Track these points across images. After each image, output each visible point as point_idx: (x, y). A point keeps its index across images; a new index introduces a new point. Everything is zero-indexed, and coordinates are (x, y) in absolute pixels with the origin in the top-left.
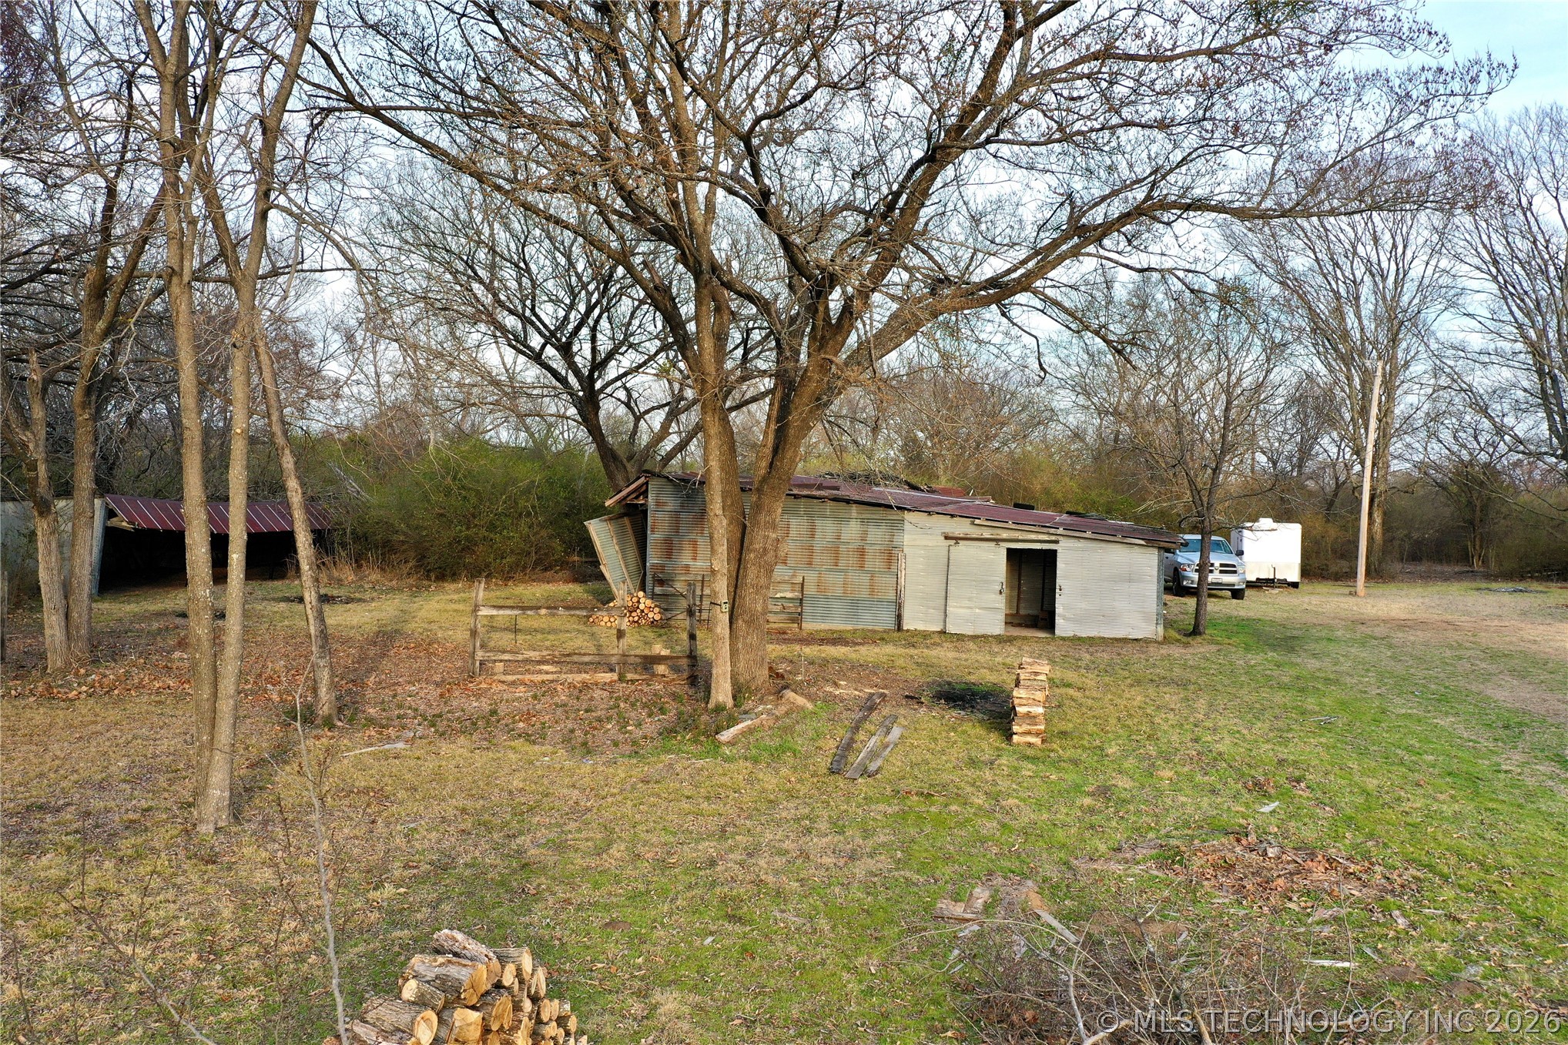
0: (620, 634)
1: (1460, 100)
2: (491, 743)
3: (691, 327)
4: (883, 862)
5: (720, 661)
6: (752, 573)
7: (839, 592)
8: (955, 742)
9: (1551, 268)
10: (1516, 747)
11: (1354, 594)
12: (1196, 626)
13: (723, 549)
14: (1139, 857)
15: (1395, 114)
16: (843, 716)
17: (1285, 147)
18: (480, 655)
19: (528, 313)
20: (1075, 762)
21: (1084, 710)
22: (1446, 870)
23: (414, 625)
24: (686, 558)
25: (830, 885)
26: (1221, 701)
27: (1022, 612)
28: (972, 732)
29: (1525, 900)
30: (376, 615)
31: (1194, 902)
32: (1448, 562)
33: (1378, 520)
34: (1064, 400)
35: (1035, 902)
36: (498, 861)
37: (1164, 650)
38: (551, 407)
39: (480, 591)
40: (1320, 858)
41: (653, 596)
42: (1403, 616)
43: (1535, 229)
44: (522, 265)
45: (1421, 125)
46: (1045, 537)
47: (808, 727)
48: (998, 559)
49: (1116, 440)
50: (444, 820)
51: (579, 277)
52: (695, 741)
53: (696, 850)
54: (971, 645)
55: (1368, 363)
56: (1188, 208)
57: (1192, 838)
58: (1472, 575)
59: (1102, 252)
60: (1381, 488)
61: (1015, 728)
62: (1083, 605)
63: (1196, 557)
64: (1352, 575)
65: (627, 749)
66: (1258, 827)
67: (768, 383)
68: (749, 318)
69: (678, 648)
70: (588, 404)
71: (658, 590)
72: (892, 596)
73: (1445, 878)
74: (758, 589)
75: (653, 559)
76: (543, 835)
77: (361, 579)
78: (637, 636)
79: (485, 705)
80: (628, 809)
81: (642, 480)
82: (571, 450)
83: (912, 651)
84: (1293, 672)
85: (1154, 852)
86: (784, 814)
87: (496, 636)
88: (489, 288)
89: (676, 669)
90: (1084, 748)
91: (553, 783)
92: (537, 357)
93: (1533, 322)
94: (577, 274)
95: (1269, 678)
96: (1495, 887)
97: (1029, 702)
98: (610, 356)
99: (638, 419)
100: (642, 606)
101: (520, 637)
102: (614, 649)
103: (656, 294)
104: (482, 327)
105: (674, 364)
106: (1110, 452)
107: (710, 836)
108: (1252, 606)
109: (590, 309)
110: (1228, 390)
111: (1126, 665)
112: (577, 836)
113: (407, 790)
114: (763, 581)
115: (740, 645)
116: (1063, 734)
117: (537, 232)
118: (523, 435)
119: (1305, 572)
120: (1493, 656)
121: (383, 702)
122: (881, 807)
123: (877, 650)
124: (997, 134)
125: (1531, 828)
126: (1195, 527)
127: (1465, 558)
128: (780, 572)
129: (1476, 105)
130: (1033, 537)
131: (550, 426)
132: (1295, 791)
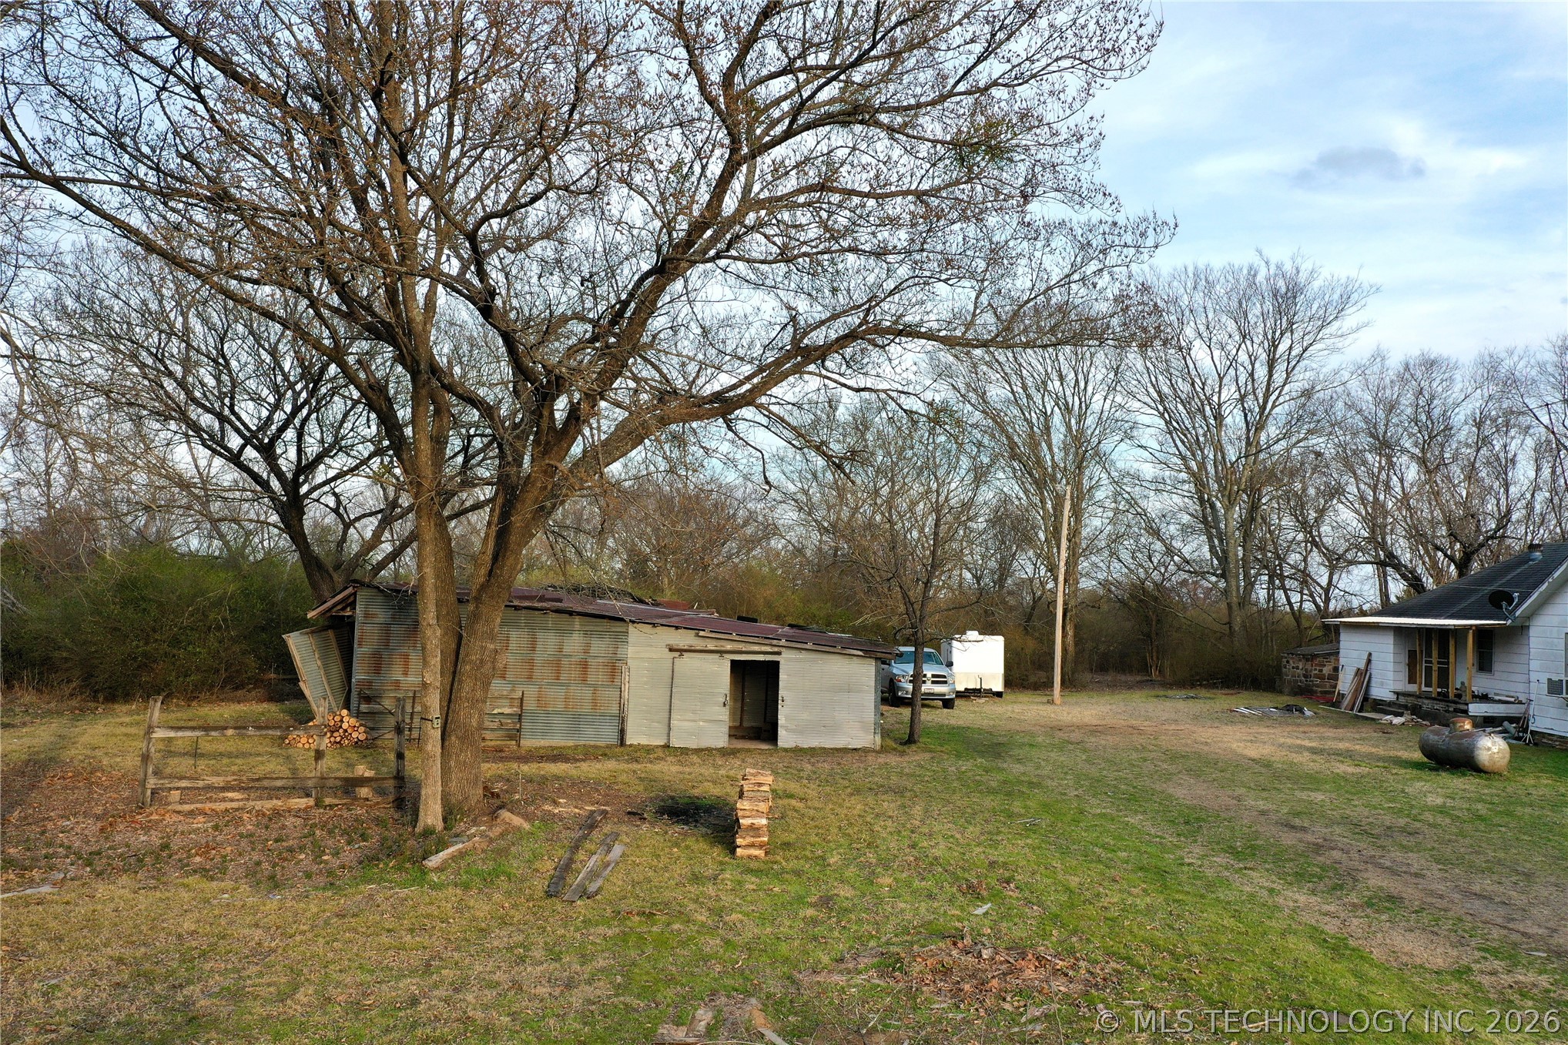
0: (319, 755)
1: (1132, 251)
2: (159, 880)
3: (408, 431)
4: (602, 989)
5: (430, 781)
6: (466, 688)
7: (560, 706)
8: (679, 858)
9: (1207, 408)
10: (1195, 841)
11: (1051, 702)
12: (911, 734)
13: (436, 661)
14: (861, 966)
15: (1079, 259)
16: (562, 836)
17: (986, 283)
18: (152, 782)
19: (227, 412)
20: (798, 873)
21: (807, 820)
22: (1142, 961)
23: (73, 752)
24: (396, 674)
25: (544, 1017)
26: (935, 808)
27: (746, 724)
28: (695, 847)
29: (1211, 986)
30: (27, 741)
31: (915, 1008)
32: (1131, 672)
33: (1070, 633)
34: (787, 515)
35: (759, 1020)
36: (160, 1016)
37: (882, 759)
38: (251, 511)
39: (156, 711)
40: (1030, 956)
41: (358, 715)
42: (1095, 722)
43: (1193, 372)
44: (221, 361)
45: (1101, 270)
46: (768, 649)
47: (525, 849)
48: (720, 672)
49: (835, 555)
50: (94, 972)
51: (286, 377)
52: (399, 868)
53: (397, 989)
54: (695, 758)
55: (1058, 487)
56: (900, 333)
57: (912, 943)
58: (1149, 683)
59: (824, 372)
60: (1072, 603)
61: (739, 841)
62: (805, 716)
63: (910, 669)
64: (1048, 685)
65: (321, 881)
66: (972, 929)
67: (488, 492)
68: (471, 425)
69: (385, 769)
70: (292, 509)
71: (364, 707)
72: (615, 710)
73: (1141, 969)
74: (474, 702)
75: (359, 675)
76: (216, 982)
77: (12, 701)
78: (339, 758)
79: (155, 839)
80: (319, 947)
81: (350, 590)
82: (271, 558)
83: (635, 766)
84: (1000, 777)
85: (876, 960)
86: (496, 944)
87: (173, 762)
88: (182, 384)
89: (381, 792)
90: (807, 859)
91: (231, 923)
92: (235, 459)
93: (1193, 455)
94: (284, 374)
95: (978, 783)
96: (1185, 975)
97: (752, 814)
98: (319, 459)
99: (347, 526)
100: (345, 726)
101: (202, 764)
102: (311, 771)
103: (370, 394)
104: (173, 425)
105: (389, 470)
106: (829, 565)
107: (413, 972)
108: (963, 715)
109: (296, 409)
110: (937, 509)
111: (846, 775)
112: (257, 981)
113: (49, 940)
114: (479, 694)
115: (452, 764)
116: (787, 845)
117: (240, 328)
118: (216, 543)
119: (1008, 682)
120: (1173, 757)
121: (28, 840)
122: (601, 930)
123: (599, 766)
124: (727, 250)
125: (1213, 917)
126: (908, 640)
127: (1144, 669)
128: (497, 686)
129: (1146, 256)
130: (756, 648)
131: (248, 534)
132: (1006, 893)
